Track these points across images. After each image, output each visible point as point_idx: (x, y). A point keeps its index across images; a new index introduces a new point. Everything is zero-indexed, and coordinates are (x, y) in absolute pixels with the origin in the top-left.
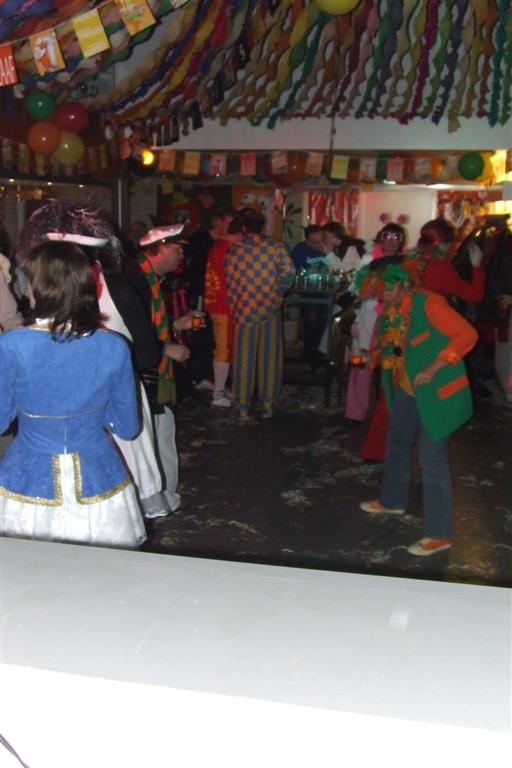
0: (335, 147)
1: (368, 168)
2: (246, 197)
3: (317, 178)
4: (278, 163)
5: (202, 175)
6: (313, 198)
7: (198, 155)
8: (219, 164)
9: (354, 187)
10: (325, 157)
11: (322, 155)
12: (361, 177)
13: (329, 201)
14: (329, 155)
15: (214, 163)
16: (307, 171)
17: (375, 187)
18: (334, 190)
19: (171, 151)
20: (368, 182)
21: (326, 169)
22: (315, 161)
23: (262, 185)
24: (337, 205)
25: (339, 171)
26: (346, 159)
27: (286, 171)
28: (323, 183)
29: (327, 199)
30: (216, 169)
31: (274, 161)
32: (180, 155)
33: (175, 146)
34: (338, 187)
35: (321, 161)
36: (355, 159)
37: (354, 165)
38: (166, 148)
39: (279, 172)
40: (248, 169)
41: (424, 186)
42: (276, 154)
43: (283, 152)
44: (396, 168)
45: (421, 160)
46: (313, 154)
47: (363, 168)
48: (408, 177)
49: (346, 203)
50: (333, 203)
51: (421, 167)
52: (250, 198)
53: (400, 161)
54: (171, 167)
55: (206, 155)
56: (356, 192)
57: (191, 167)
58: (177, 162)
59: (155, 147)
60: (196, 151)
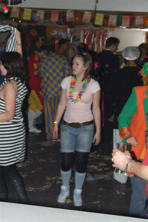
0: (97, 9)
1: (113, 19)
2: (53, 32)
3: (88, 24)
4: (69, 16)
5: (32, 20)
6: (85, 34)
7: (31, 10)
8: (41, 15)
9: (105, 29)
10: (92, 14)
11: (91, 13)
12: (109, 24)
13: (93, 35)
14: (94, 13)
15: (38, 15)
16: (83, 20)
17: (116, 29)
18: (96, 30)
19: (17, 8)
20: (113, 27)
21: (93, 20)
22: (87, 16)
23: (61, 26)
24: (97, 37)
25: (99, 20)
26: (102, 15)
27: (73, 20)
28: (91, 26)
29: (92, 34)
30: (39, 17)
31: (67, 15)
32: (22, 10)
33: (19, 5)
34: (98, 29)
35: (90, 16)
36: (107, 15)
37: (106, 18)
38: (15, 6)
39: (70, 20)
40: (55, 18)
41: (139, 29)
42: (69, 11)
43: (72, 11)
44: (126, 20)
45: (139, 17)
46: (87, 13)
47: (110, 20)
48: (132, 25)
49: (101, 37)
50: (95, 37)
51: (139, 20)
52: (55, 33)
53: (129, 17)
54: (17, 16)
55: (34, 11)
56: (107, 31)
57: (27, 16)
58: (20, 14)
59: (9, 5)
60: (30, 8)
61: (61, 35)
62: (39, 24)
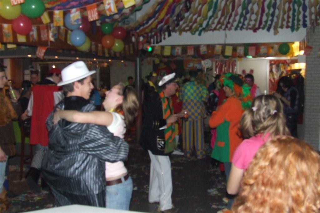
0: (227, 43)
1: (241, 50)
2: (189, 65)
3: (219, 55)
4: (203, 50)
5: (172, 56)
6: (217, 64)
7: (170, 47)
8: (179, 51)
9: (234, 59)
10: (222, 47)
11: (221, 46)
12: (238, 55)
13: (224, 66)
14: (224, 46)
15: (176, 50)
16: (215, 53)
17: (243, 59)
18: (226, 61)
19: (159, 46)
20: (240, 57)
21: (223, 52)
22: (218, 49)
23: (196, 59)
24: (227, 66)
25: (229, 52)
26: (231, 47)
27: (206, 53)
28: (221, 58)
29: (223, 64)
30: (177, 52)
31: (201, 49)
32: (163, 47)
33: (160, 44)
34: (227, 59)
35: (221, 48)
36: (235, 47)
37: (234, 50)
38: (157, 45)
39: (204, 54)
40: (191, 52)
41: (263, 58)
42: (203, 46)
43: (205, 45)
44: (253, 50)
45: (263, 47)
46: (217, 46)
47: (238, 51)
48: (257, 55)
49: (231, 66)
50: (225, 66)
51: (263, 50)
52: (191, 65)
53: (254, 48)
54: (159, 52)
55: (173, 47)
56: (235, 61)
57: (167, 52)
58: (161, 51)
59: (152, 45)
60: (169, 46)
61: (196, 67)
62: (178, 58)
